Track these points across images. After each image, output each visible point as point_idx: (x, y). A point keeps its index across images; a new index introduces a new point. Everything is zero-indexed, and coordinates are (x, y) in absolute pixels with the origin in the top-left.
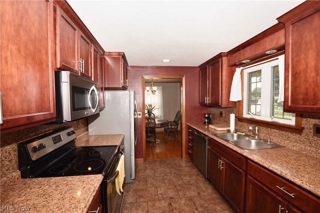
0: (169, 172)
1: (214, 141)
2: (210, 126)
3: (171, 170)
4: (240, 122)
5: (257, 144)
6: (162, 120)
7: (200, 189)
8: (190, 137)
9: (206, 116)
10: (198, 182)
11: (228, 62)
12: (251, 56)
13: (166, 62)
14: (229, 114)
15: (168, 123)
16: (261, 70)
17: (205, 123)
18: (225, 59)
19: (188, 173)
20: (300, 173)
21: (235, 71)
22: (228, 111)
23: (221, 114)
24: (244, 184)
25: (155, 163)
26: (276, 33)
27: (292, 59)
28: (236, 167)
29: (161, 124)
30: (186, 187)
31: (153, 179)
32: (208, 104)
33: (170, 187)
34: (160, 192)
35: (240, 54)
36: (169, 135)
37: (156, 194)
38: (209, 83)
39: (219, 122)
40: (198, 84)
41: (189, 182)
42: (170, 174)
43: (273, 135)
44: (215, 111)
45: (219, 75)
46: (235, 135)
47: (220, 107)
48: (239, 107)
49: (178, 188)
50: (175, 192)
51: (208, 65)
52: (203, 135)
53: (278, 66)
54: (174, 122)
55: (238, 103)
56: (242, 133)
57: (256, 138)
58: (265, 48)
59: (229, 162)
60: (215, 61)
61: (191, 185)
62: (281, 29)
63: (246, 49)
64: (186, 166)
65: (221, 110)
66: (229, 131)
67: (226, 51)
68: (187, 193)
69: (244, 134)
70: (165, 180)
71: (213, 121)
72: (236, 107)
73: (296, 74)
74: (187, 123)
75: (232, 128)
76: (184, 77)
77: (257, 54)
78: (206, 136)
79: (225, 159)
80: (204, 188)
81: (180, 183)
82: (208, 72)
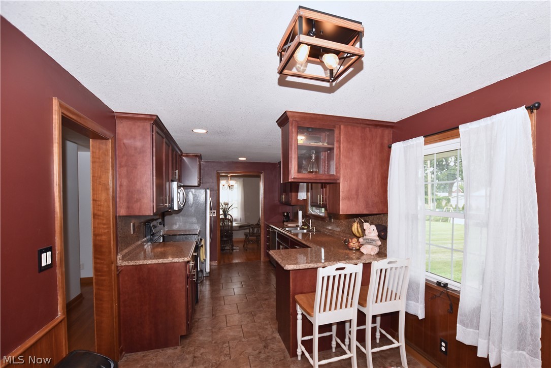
6: (242, 222)
8: (268, 244)
9: (285, 215)
22: (297, 209)
29: (239, 227)
32: (284, 202)
66: (297, 226)
69: (306, 227)
74: (265, 221)
75: (300, 223)
76: (263, 173)
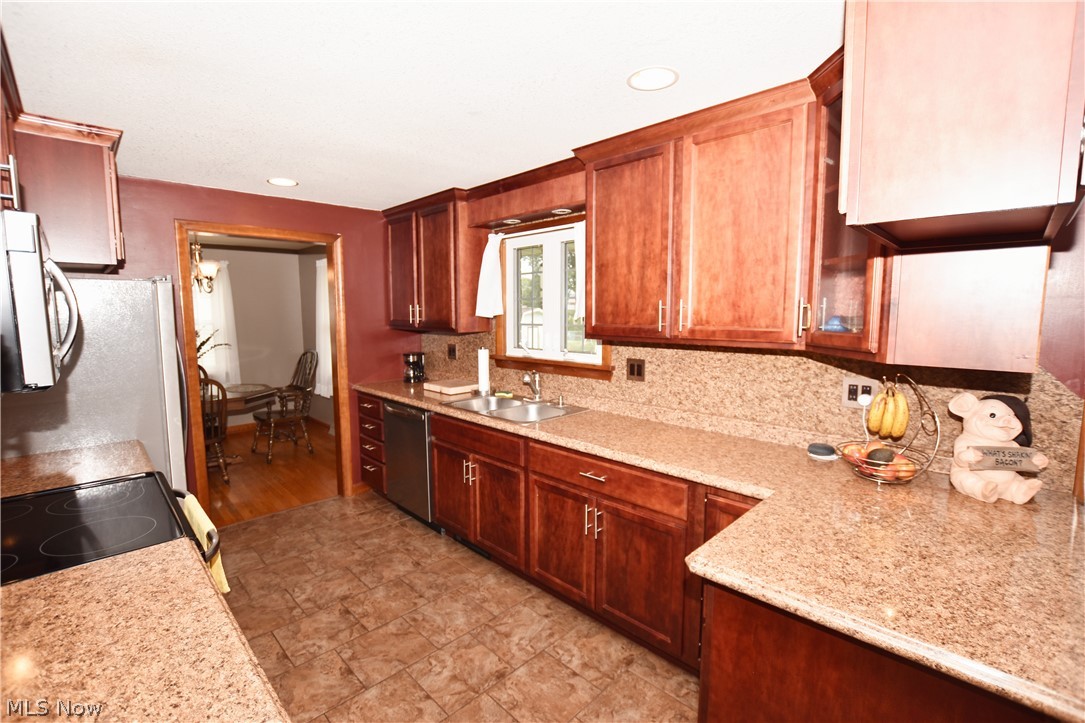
0: (314, 540)
1: (447, 420)
2: (426, 386)
3: (317, 535)
4: (499, 369)
5: (540, 412)
6: (236, 386)
7: (417, 553)
8: (369, 427)
9: (411, 361)
10: (407, 540)
11: (469, 216)
12: (523, 212)
13: (282, 185)
14: (475, 351)
15: (272, 395)
16: (541, 246)
17: (408, 379)
18: (462, 206)
19: (375, 528)
20: (611, 442)
21: (487, 241)
22: (469, 343)
23: (452, 351)
24: (523, 497)
25: (249, 530)
26: (571, 176)
27: (597, 237)
28: (505, 467)
30: (378, 562)
31: (265, 573)
32: (417, 326)
33: (330, 575)
34: (303, 597)
35: (500, 202)
36: (276, 438)
37: (291, 604)
38: (419, 266)
39: (448, 374)
40: (381, 265)
41: (383, 547)
42: (318, 546)
43: (567, 389)
44: (433, 345)
45: (448, 247)
46: (493, 400)
47: (453, 332)
48: (496, 333)
49: (356, 570)
50: (351, 580)
51: (414, 214)
52: (414, 412)
53: (573, 242)
54: (291, 387)
55: (494, 322)
56: (507, 393)
57: (537, 400)
58: (552, 202)
59: (488, 460)
60: (438, 206)
61: (391, 552)
62: (579, 171)
63: (514, 192)
64: (362, 514)
65: (453, 340)
66: (476, 393)
67: (467, 186)
68: (387, 574)
69: (510, 395)
70: (309, 564)
71: (429, 373)
72: (489, 332)
73: (602, 265)
74: (354, 383)
75: (484, 384)
76: (339, 240)
77: (536, 211)
78: (423, 411)
79: (477, 456)
80: (426, 550)
81: (357, 557)
82: (414, 232)
